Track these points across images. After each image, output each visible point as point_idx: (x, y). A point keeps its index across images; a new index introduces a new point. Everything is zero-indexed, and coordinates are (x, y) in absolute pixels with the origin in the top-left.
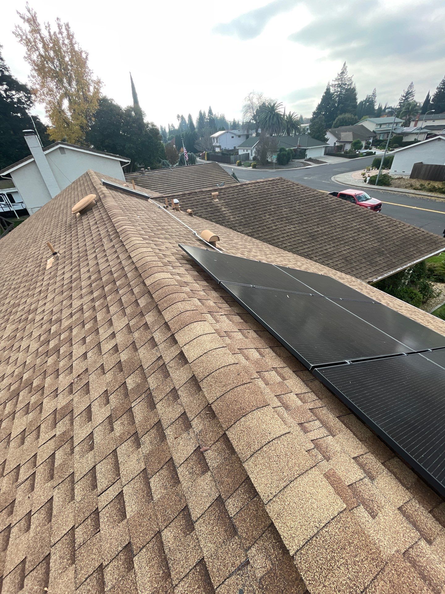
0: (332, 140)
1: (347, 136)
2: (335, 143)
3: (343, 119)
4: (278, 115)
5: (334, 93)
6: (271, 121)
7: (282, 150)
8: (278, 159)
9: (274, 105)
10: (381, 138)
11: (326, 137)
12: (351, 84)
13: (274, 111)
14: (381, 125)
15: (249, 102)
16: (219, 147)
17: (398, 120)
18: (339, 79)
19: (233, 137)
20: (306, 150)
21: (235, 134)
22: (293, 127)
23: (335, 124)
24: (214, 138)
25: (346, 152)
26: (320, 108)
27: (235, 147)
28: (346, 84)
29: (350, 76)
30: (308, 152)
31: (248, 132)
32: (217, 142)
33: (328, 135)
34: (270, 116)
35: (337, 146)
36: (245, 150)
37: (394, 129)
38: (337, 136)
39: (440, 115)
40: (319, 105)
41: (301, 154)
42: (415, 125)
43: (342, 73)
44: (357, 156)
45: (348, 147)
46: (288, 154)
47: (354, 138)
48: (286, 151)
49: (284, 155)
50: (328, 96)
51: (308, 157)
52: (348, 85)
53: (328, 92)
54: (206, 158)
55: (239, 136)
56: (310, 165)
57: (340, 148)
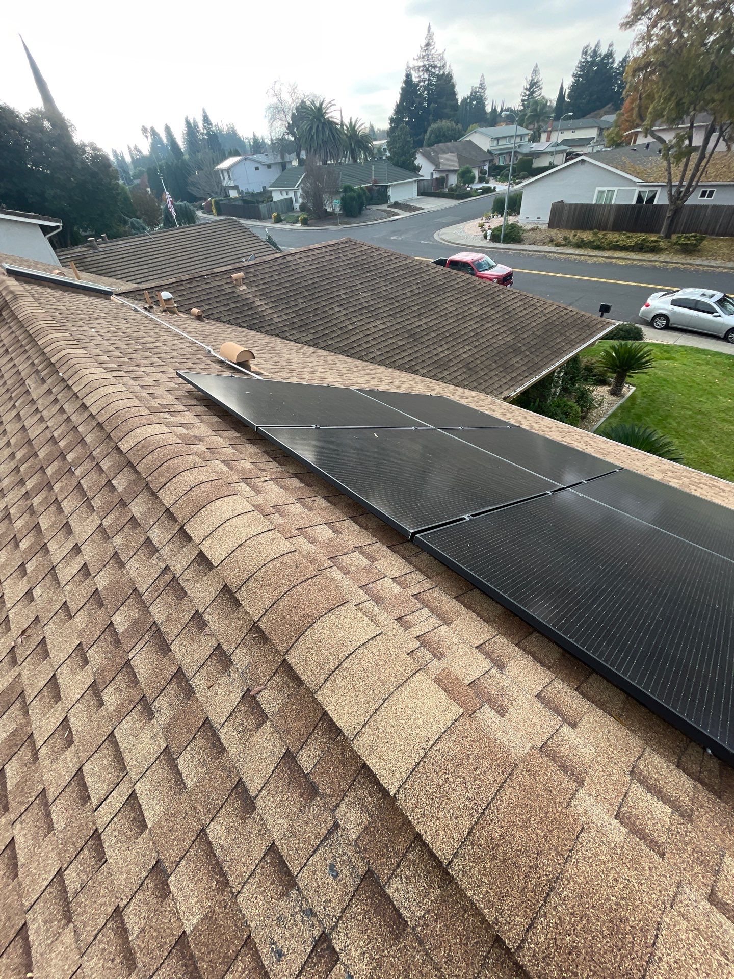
0: (427, 170)
1: (450, 160)
2: (432, 174)
3: (440, 130)
4: (331, 124)
5: (420, 82)
6: (321, 136)
7: (347, 189)
8: (344, 206)
9: (321, 104)
10: (501, 163)
11: (416, 162)
12: (444, 66)
13: (323, 115)
14: (498, 139)
15: (275, 100)
16: (235, 188)
17: (522, 130)
18: (423, 57)
19: (257, 168)
20: (386, 187)
21: (260, 163)
22: (360, 147)
23: (429, 139)
24: (222, 171)
25: (451, 190)
26: (400, 109)
27: (264, 188)
28: (435, 67)
29: (440, 51)
30: (391, 192)
31: (283, 157)
32: (230, 178)
33: (420, 160)
34: (318, 126)
35: (437, 179)
36: (284, 193)
37: (519, 147)
38: (434, 160)
39: (581, 122)
40: (398, 106)
41: (381, 196)
42: (548, 139)
43: (428, 45)
44: (468, 195)
45: (453, 180)
46: (359, 196)
47: (460, 164)
48: (354, 191)
49: (352, 199)
50: (409, 88)
51: (392, 200)
52: (440, 68)
53: (408, 80)
54: (214, 211)
55: (269, 166)
56: (397, 214)
57: (441, 182)
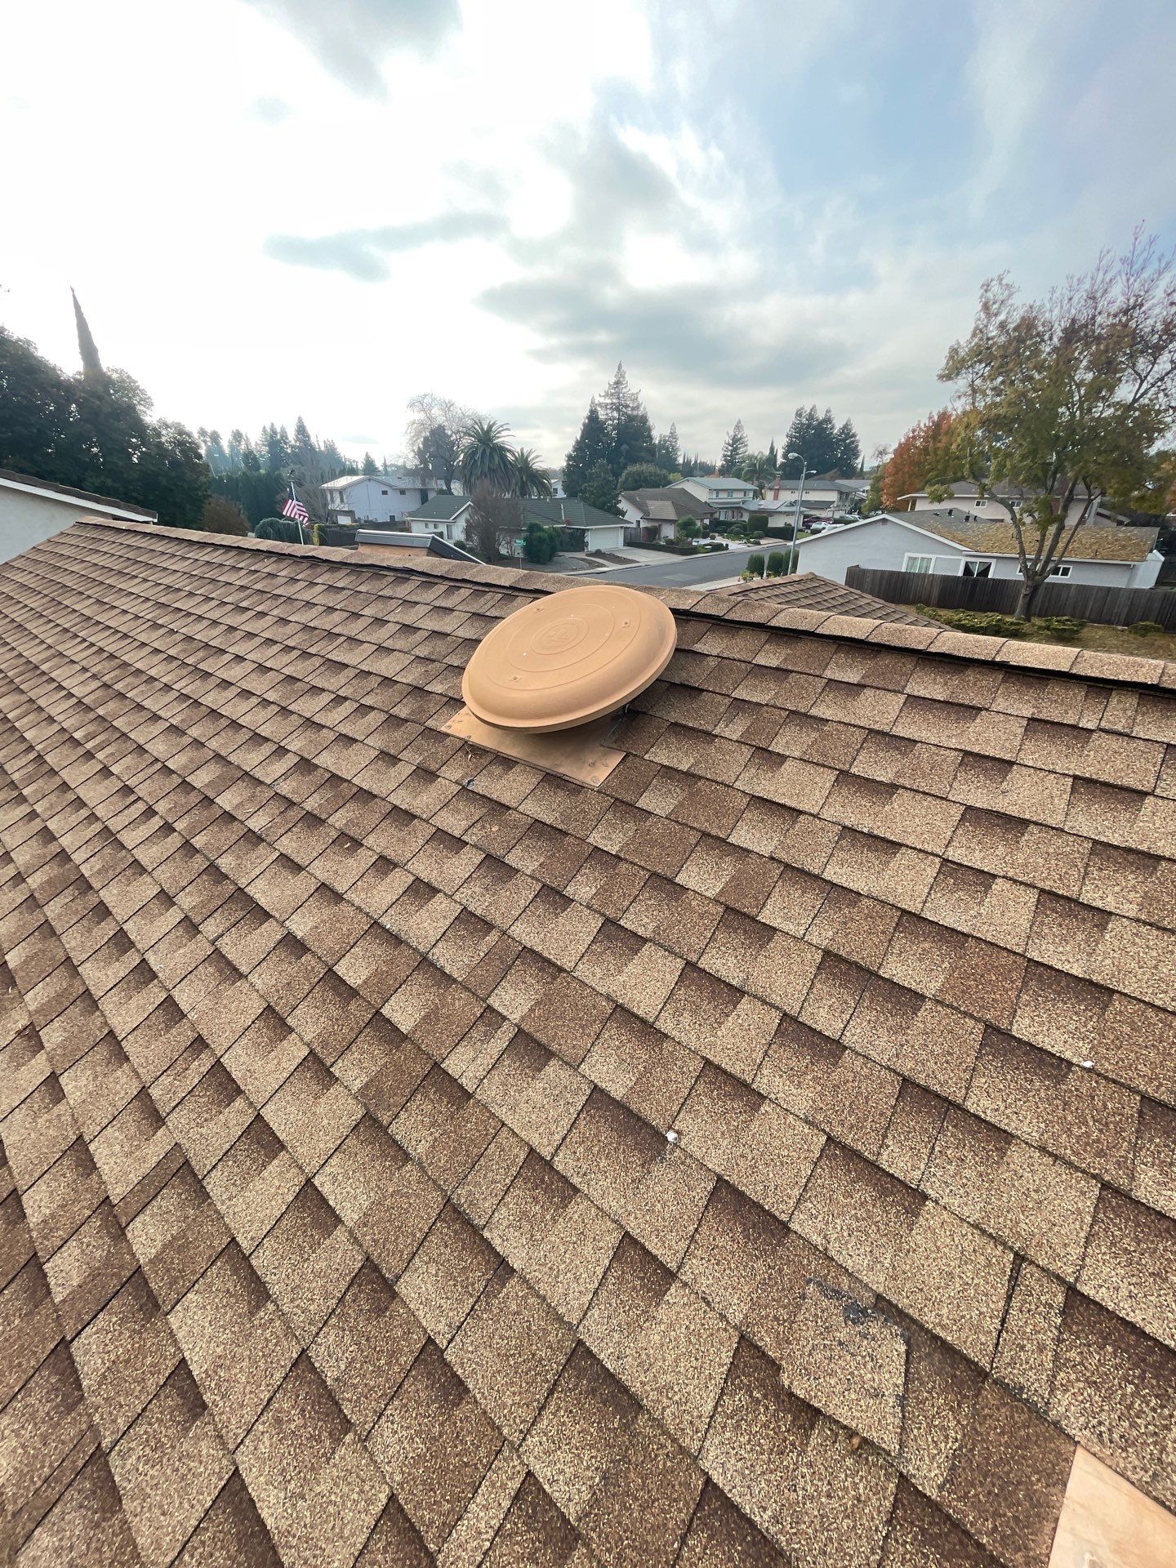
0: (632, 515)
1: (662, 508)
2: (638, 522)
3: (640, 474)
4: (501, 450)
5: (607, 420)
6: (487, 461)
7: (533, 528)
8: (527, 549)
9: (490, 427)
10: (722, 518)
13: (490, 440)
14: (718, 491)
16: (350, 513)
17: (748, 486)
18: (612, 394)
19: (385, 493)
20: (584, 531)
21: (391, 486)
24: (331, 491)
26: (580, 447)
27: (392, 518)
28: (627, 406)
30: (589, 538)
31: (423, 483)
32: (342, 501)
33: (623, 505)
34: (484, 451)
35: (646, 528)
36: (431, 526)
37: (744, 502)
38: (640, 506)
40: (577, 442)
41: (577, 541)
42: (776, 498)
43: (618, 383)
44: (694, 551)
45: (669, 532)
46: (551, 538)
47: (678, 513)
48: (542, 530)
49: (541, 540)
50: (593, 426)
51: (592, 548)
52: (633, 409)
53: (593, 417)
54: (316, 540)
55: (403, 492)
56: (603, 565)
57: (653, 533)
